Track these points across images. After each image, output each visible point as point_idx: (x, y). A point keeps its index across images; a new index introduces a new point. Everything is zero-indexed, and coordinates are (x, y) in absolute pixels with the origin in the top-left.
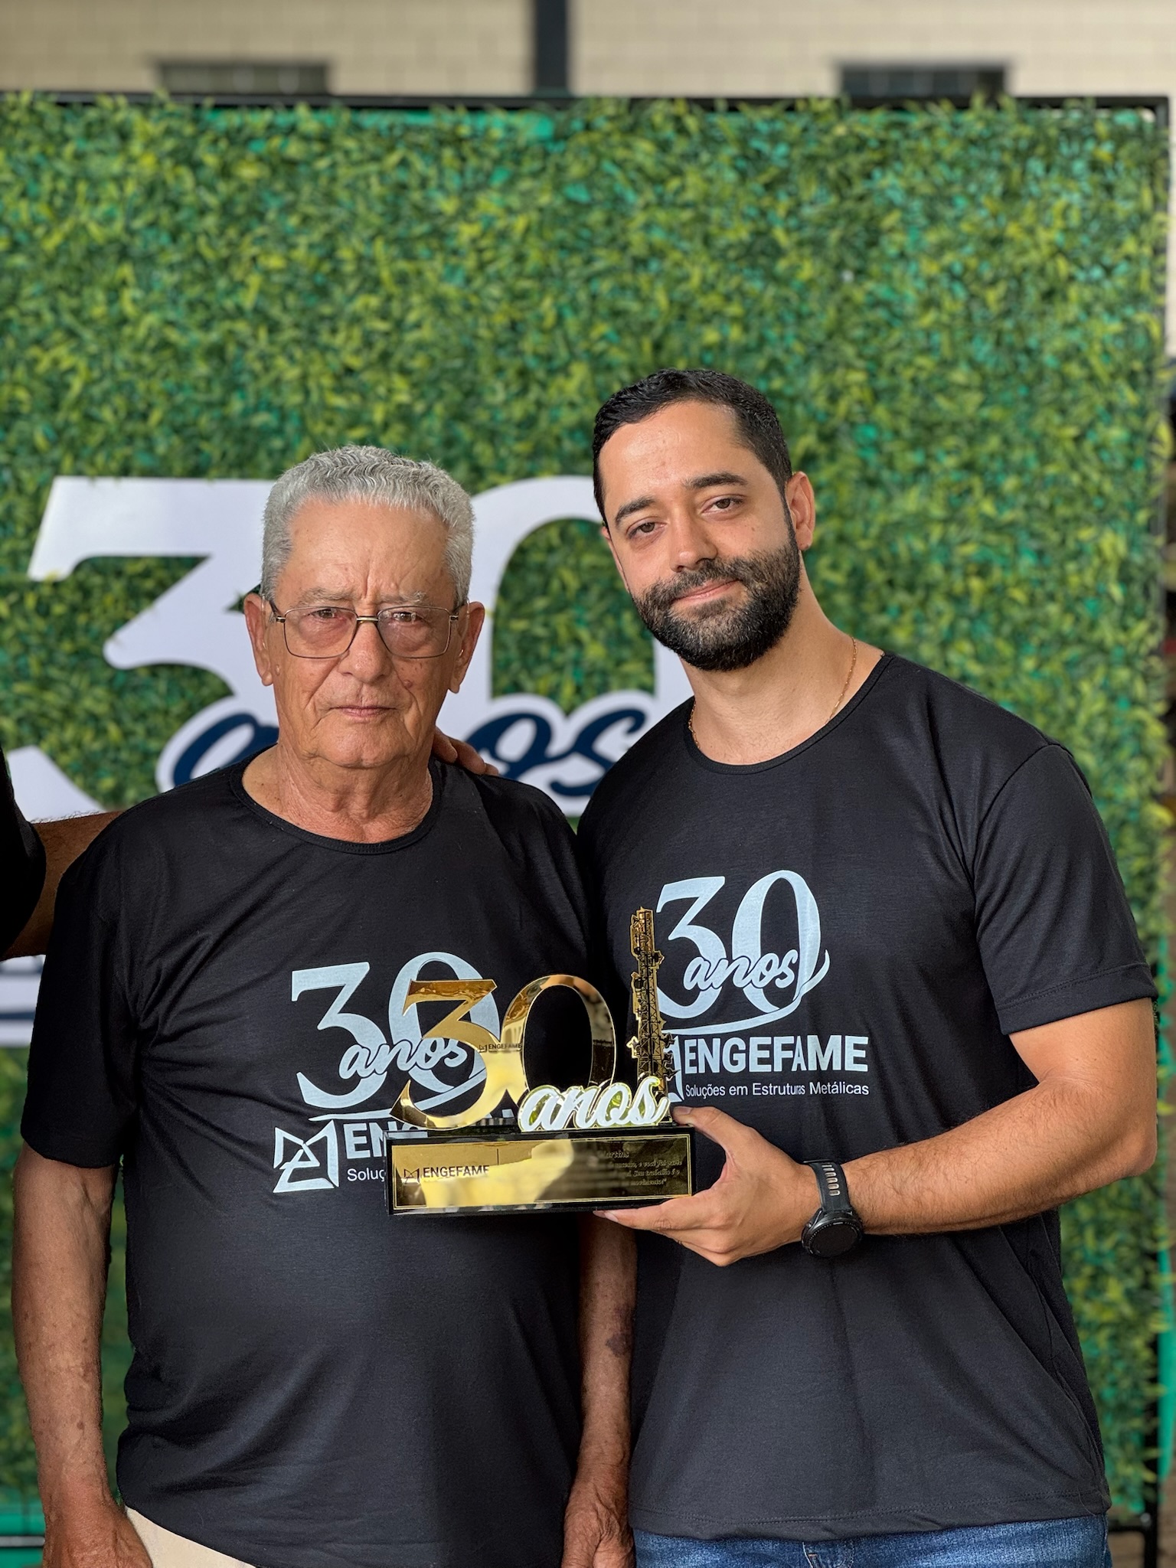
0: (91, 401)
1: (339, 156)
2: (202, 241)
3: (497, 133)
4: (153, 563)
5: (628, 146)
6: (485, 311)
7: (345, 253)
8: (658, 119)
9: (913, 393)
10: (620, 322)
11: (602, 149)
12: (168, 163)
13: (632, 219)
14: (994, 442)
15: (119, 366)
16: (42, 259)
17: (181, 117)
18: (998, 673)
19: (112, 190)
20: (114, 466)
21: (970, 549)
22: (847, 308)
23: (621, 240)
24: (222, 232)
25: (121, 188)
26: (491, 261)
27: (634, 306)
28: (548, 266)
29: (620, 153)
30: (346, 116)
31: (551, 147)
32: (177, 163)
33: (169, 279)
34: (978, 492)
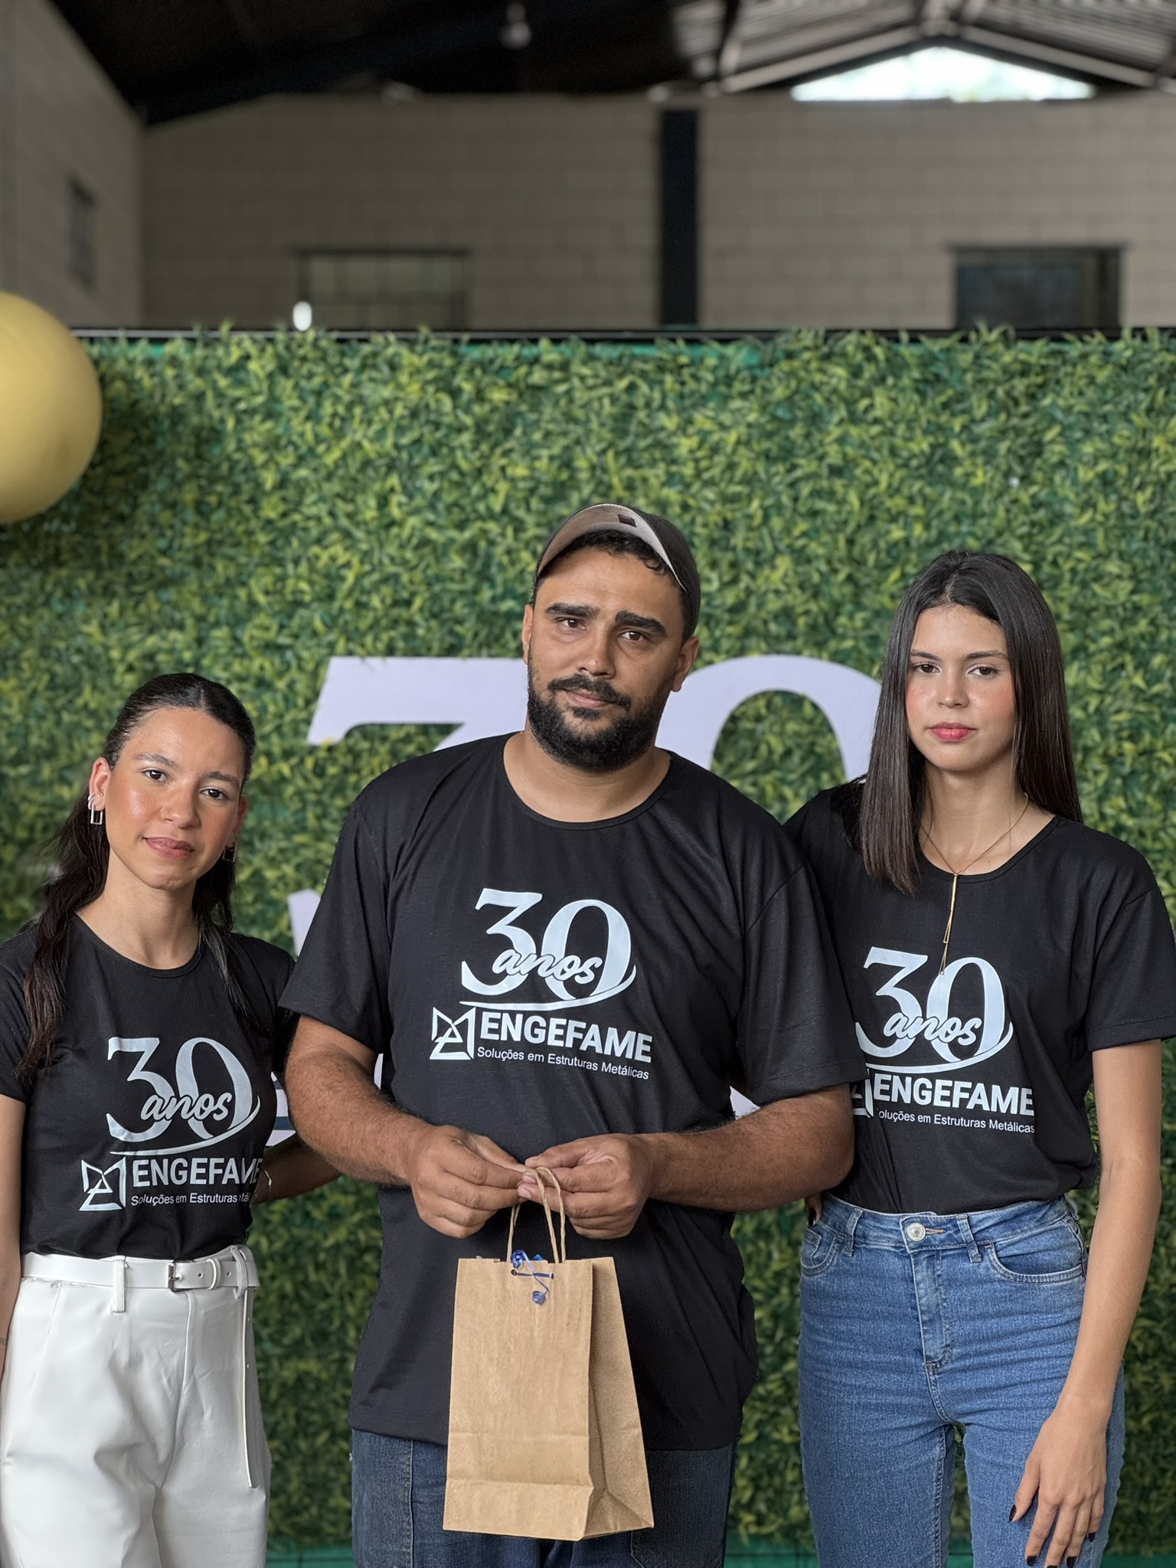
0: (364, 592)
1: (576, 382)
2: (459, 454)
3: (711, 361)
4: (412, 730)
5: (822, 371)
6: (700, 510)
7: (581, 463)
8: (850, 349)
9: (1072, 582)
10: (819, 521)
11: (802, 374)
12: (431, 389)
13: (829, 433)
14: (1143, 625)
15: (386, 561)
16: (323, 473)
17: (441, 349)
18: (1146, 823)
19: (383, 413)
20: (381, 646)
21: (1122, 717)
22: (1015, 509)
23: (820, 451)
24: (476, 446)
25: (391, 412)
26: (708, 469)
27: (831, 508)
28: (756, 473)
29: (818, 378)
30: (583, 348)
31: (758, 372)
32: (438, 390)
33: (430, 487)
34: (1130, 667)
